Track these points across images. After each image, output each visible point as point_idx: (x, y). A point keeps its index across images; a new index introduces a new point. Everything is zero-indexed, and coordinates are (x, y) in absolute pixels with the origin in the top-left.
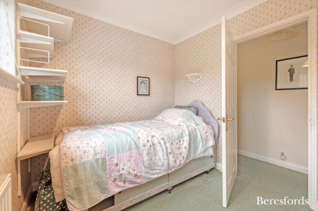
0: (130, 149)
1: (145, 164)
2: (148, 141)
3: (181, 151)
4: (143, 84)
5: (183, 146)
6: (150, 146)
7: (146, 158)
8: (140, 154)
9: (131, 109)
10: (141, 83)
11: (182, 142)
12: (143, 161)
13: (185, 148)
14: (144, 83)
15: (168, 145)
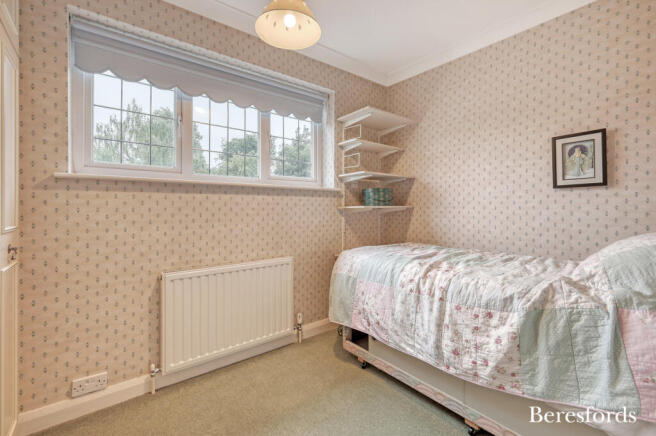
0: (382, 281)
1: (396, 317)
2: (411, 281)
3: (480, 339)
4: (577, 153)
5: (494, 334)
6: (411, 291)
7: (398, 307)
8: (393, 297)
9: (536, 224)
10: (571, 152)
11: (494, 321)
12: (393, 310)
13: (498, 341)
14: (584, 150)
15: (448, 307)
